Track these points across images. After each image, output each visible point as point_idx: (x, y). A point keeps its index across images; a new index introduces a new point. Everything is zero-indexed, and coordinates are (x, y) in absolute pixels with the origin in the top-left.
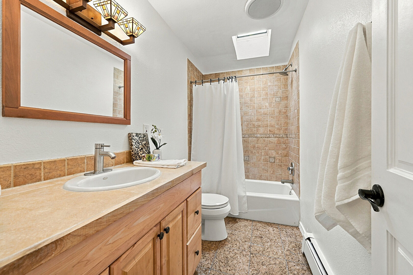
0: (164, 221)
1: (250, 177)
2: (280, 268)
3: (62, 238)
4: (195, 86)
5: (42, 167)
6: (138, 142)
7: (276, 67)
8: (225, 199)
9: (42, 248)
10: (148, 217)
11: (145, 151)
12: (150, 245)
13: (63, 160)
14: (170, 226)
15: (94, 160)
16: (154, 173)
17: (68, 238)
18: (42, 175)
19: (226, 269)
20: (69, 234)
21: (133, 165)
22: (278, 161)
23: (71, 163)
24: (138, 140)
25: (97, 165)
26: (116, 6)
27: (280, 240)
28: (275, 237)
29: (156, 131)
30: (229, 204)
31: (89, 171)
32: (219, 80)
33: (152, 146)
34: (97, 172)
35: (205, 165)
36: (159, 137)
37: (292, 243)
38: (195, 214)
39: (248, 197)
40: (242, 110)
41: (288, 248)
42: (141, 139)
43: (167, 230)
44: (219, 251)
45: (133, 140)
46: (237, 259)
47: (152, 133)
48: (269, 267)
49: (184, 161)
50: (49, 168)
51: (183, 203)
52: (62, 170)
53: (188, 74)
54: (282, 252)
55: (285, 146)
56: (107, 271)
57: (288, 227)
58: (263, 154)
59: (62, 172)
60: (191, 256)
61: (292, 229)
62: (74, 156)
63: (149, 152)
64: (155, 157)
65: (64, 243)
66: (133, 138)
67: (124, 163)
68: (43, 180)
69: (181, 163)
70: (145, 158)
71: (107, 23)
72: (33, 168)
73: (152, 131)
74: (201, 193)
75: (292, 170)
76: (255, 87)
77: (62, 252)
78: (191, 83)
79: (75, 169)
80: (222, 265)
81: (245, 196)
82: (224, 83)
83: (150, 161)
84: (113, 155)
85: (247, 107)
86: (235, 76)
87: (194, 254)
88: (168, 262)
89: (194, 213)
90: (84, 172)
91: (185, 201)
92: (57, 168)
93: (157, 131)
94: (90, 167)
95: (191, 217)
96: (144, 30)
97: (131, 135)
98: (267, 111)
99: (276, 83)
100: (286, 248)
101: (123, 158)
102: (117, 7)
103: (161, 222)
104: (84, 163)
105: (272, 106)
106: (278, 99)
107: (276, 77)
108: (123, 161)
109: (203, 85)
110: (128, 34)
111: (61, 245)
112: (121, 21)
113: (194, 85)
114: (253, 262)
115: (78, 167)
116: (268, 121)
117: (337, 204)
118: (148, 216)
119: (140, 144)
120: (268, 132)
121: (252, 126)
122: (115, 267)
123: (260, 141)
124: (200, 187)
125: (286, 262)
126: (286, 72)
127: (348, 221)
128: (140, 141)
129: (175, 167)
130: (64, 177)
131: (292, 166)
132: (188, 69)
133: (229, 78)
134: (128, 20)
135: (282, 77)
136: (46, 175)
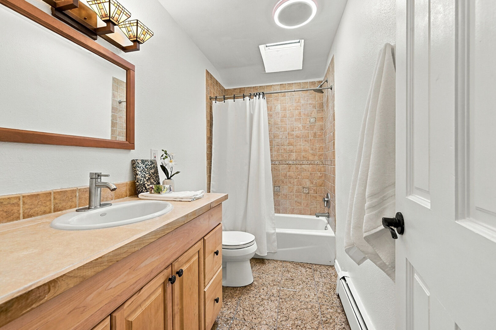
0: (176, 262)
1: (281, 211)
2: (312, 313)
3: (56, 279)
4: (216, 102)
5: (21, 203)
6: (144, 170)
7: (310, 83)
8: (250, 237)
9: (33, 291)
10: (157, 258)
11: (154, 182)
12: (160, 291)
13: (48, 193)
14: (184, 268)
15: (89, 193)
16: (164, 207)
17: (62, 280)
18: (21, 211)
19: (251, 317)
20: (64, 275)
21: (138, 198)
22: (312, 192)
23: (58, 196)
24: (144, 167)
25: (93, 199)
26: (116, 5)
27: (314, 281)
28: (307, 279)
29: (166, 157)
30: (255, 243)
31: (83, 206)
32: (244, 97)
33: (162, 176)
34: (92, 207)
35: (226, 197)
36: (170, 164)
37: (327, 284)
38: (214, 255)
39: (278, 234)
40: (272, 132)
41: (322, 290)
42: (148, 166)
43: (180, 273)
44: (243, 297)
45: (139, 168)
46: (264, 306)
47: (162, 160)
48: (300, 311)
49: (200, 192)
50: (30, 204)
51: (199, 242)
52: (48, 206)
53: (207, 88)
54: (315, 294)
55: (321, 174)
56: (108, 320)
57: (323, 267)
58: (295, 183)
59: (47, 208)
60: (210, 304)
61: (327, 269)
62: (63, 188)
63: (159, 183)
64: (166, 188)
65: (58, 285)
66: (138, 165)
67: (126, 196)
68: (22, 218)
69: (197, 195)
70: (153, 190)
71: (105, 25)
72: (9, 203)
73: (162, 157)
74: (221, 230)
75: (327, 201)
76: (286, 105)
77: (55, 295)
78: (211, 99)
79: (64, 204)
80: (247, 313)
81: (274, 233)
82: (250, 100)
83: (159, 193)
84: (114, 187)
85: (277, 129)
86: (262, 93)
87: (213, 302)
88: (182, 310)
89: (213, 253)
90: (76, 207)
91: (202, 240)
92: (40, 203)
93: (169, 157)
94: (83, 201)
95: (210, 258)
96: (151, 35)
97: (135, 162)
98: (300, 134)
99: (310, 102)
100: (320, 290)
101: (125, 190)
102: (118, 7)
103: (173, 263)
104: (76, 196)
105: (306, 128)
106: (312, 120)
107: (311, 94)
108: (126, 194)
109: (224, 102)
110: (131, 39)
111: (55, 288)
112: (123, 23)
113: (214, 102)
114: (283, 307)
115: (67, 202)
116: (301, 145)
117: (365, 235)
118: (157, 256)
119: (147, 172)
120: (301, 158)
121: (282, 151)
122: (117, 315)
123: (293, 169)
124: (220, 224)
125: (319, 305)
126: (321, 89)
127: (376, 252)
128: (146, 169)
129: (190, 200)
130: (50, 214)
131: (328, 197)
132: (207, 82)
133: (256, 94)
134: (132, 22)
135: (318, 95)
136: (26, 212)
